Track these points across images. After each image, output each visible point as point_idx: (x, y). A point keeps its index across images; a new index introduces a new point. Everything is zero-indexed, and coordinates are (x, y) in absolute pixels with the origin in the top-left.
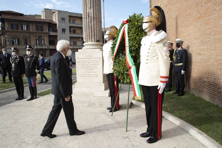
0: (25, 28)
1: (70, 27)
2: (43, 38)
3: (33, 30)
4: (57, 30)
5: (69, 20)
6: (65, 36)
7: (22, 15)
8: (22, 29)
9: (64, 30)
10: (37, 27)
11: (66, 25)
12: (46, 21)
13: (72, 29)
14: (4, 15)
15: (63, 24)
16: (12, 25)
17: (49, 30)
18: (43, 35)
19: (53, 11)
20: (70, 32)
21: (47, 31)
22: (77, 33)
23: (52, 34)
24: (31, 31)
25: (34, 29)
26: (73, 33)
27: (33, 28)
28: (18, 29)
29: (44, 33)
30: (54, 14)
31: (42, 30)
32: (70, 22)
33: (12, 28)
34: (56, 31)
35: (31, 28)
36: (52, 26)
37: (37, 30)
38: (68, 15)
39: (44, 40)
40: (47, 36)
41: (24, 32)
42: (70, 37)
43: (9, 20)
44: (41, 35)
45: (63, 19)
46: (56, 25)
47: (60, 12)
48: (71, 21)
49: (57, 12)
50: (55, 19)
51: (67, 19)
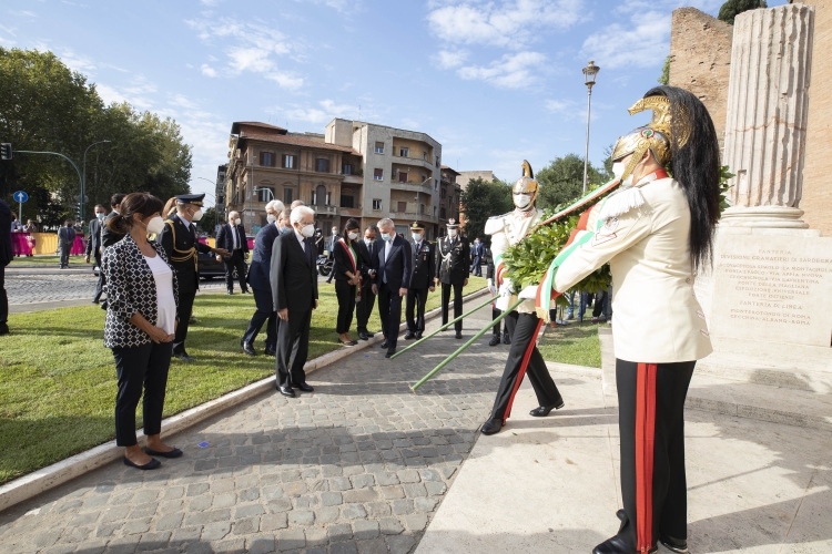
0: (289, 162)
1: (395, 166)
2: (328, 190)
3: (307, 168)
4: (362, 171)
5: (394, 148)
6: (381, 186)
7: (283, 132)
8: (283, 165)
9: (378, 172)
10: (317, 162)
11: (386, 160)
12: (337, 148)
13: (398, 170)
14: (244, 131)
15: (378, 158)
16: (262, 155)
17: (343, 172)
18: (330, 181)
19: (354, 125)
20: (393, 177)
21: (340, 172)
22: (410, 182)
23: (350, 180)
24: (303, 170)
25: (310, 166)
26: (400, 180)
27: (307, 164)
28: (273, 164)
29: (333, 178)
30: (359, 131)
31: (328, 170)
32: (394, 154)
33: (261, 163)
34: (360, 173)
35: (304, 164)
36: (351, 161)
37: (317, 169)
38: (392, 136)
39: (330, 194)
40: (337, 184)
41: (286, 172)
42: (392, 191)
43: (257, 144)
44: (325, 181)
45: (379, 145)
46: (360, 158)
47: (372, 127)
48: (398, 152)
49: (366, 128)
50: (360, 145)
51: (389, 144)
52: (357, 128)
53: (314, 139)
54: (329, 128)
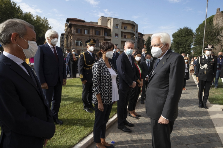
0: (86, 32)
1: (122, 32)
2: (100, 41)
3: (92, 34)
4: (111, 35)
5: (122, 26)
6: (118, 40)
7: (84, 21)
8: (84, 33)
9: (117, 35)
10: (96, 32)
11: (119, 31)
12: (103, 27)
13: (123, 34)
14: (71, 21)
15: (117, 30)
16: (77, 30)
17: (105, 35)
18: (100, 38)
19: (108, 19)
20: (122, 36)
21: (103, 35)
22: (128, 38)
23: (107, 38)
24: (91, 34)
25: (93, 33)
26: (124, 38)
27: (92, 33)
28: (81, 33)
29: (101, 37)
30: (110, 21)
31: (99, 34)
32: (122, 28)
33: (77, 32)
34: (110, 35)
35: (91, 32)
36: (107, 31)
37: (96, 34)
38: (121, 22)
39: (100, 43)
40: (102, 39)
41: (85, 36)
42: (121, 41)
43: (75, 26)
44: (99, 38)
45: (117, 25)
46: (110, 30)
47: (114, 19)
48: (123, 28)
49: (112, 19)
50: (110, 25)
51: (120, 25)
52: (109, 20)
53: (94, 24)
54: (99, 20)
